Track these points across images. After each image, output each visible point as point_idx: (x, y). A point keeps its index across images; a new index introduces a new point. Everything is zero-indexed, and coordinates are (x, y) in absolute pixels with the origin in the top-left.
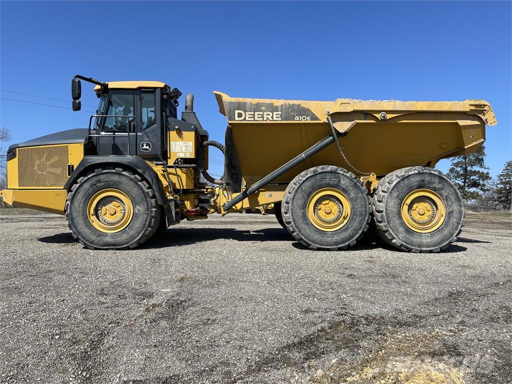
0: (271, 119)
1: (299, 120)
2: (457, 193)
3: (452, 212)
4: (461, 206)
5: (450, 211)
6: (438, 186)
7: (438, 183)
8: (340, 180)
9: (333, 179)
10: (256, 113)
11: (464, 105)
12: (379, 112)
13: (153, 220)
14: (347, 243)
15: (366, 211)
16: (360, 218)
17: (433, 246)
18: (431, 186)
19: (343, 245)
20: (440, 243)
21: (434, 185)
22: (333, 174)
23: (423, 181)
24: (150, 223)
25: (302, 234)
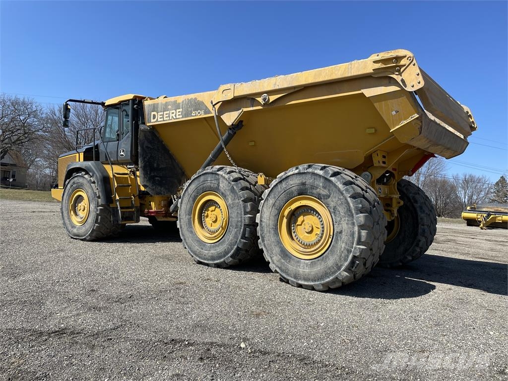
0: (175, 118)
1: (195, 116)
2: (348, 204)
3: (341, 232)
4: (353, 224)
5: (339, 231)
6: (324, 192)
7: (323, 187)
8: (219, 183)
9: (213, 182)
10: (165, 113)
11: (365, 66)
12: (259, 94)
13: (99, 217)
14: (222, 260)
15: (241, 221)
16: (236, 230)
17: (313, 281)
18: (314, 191)
19: (219, 261)
20: (322, 278)
21: (318, 190)
22: (214, 175)
23: (304, 184)
24: (97, 219)
25: (186, 243)
